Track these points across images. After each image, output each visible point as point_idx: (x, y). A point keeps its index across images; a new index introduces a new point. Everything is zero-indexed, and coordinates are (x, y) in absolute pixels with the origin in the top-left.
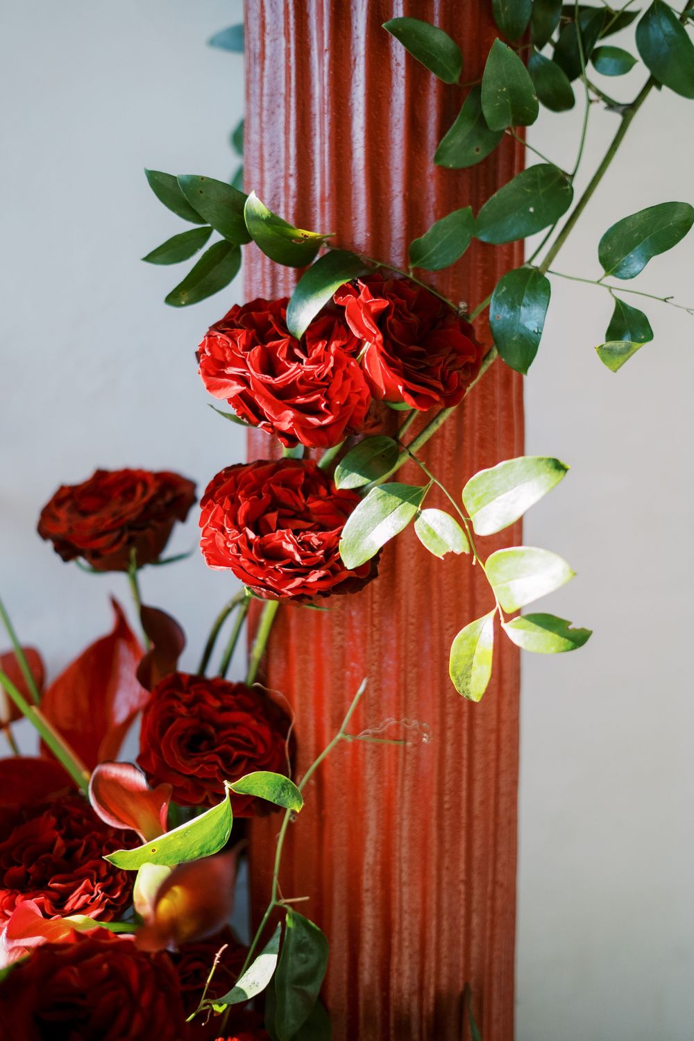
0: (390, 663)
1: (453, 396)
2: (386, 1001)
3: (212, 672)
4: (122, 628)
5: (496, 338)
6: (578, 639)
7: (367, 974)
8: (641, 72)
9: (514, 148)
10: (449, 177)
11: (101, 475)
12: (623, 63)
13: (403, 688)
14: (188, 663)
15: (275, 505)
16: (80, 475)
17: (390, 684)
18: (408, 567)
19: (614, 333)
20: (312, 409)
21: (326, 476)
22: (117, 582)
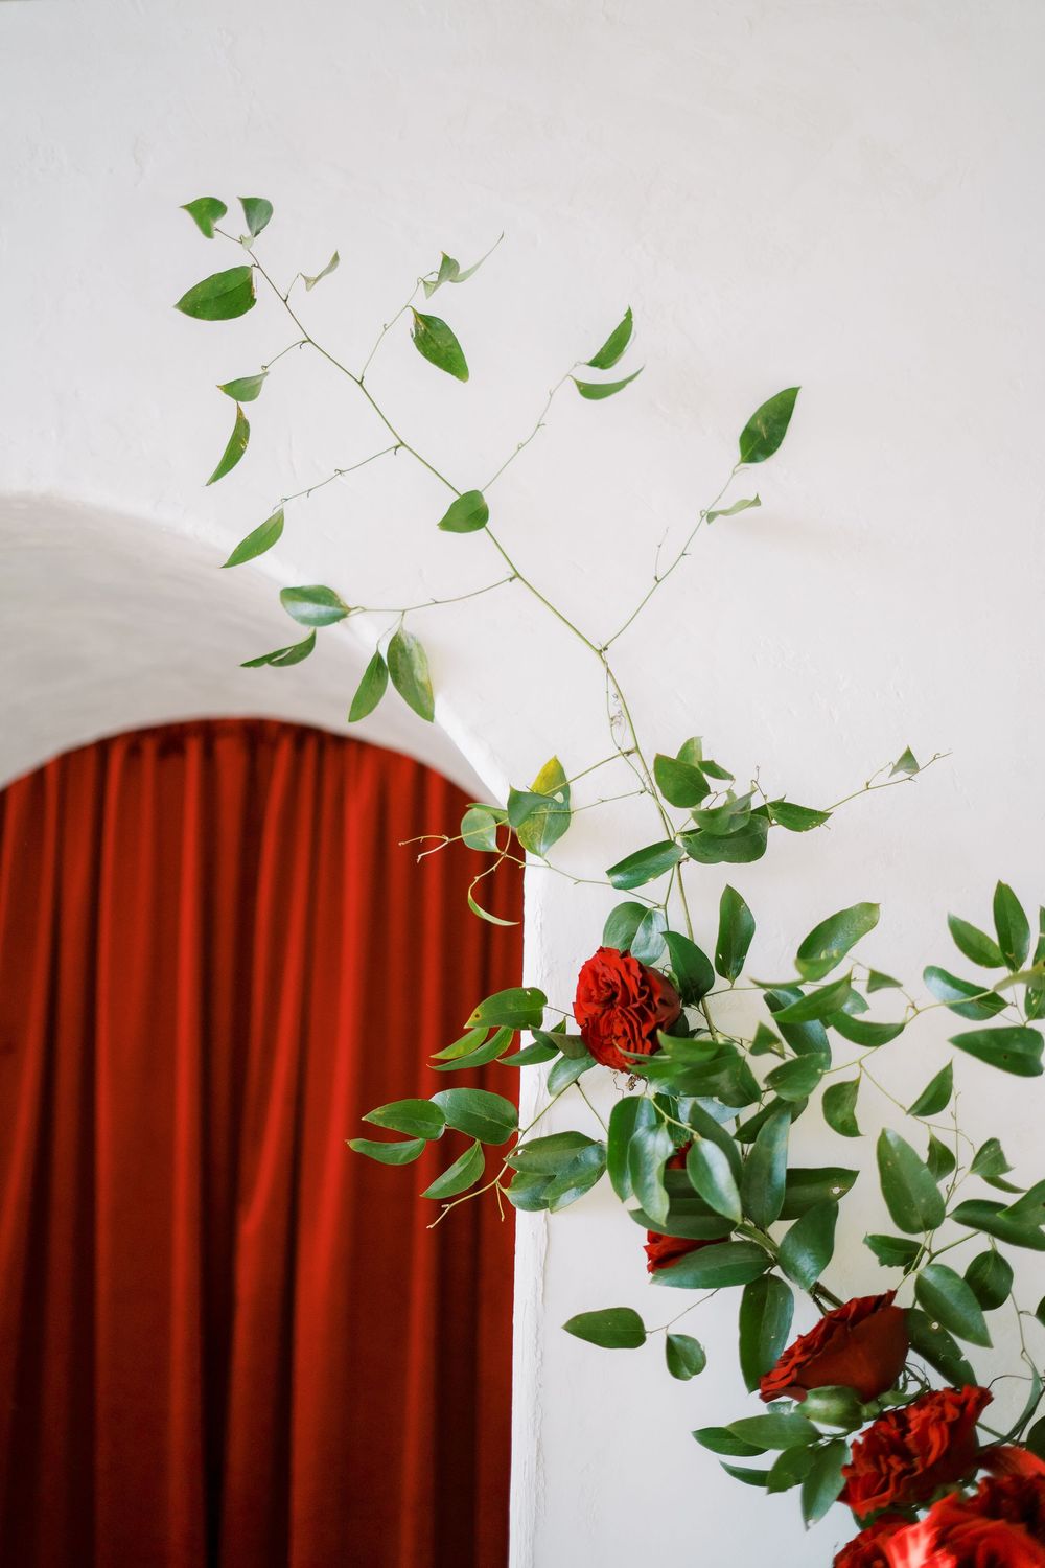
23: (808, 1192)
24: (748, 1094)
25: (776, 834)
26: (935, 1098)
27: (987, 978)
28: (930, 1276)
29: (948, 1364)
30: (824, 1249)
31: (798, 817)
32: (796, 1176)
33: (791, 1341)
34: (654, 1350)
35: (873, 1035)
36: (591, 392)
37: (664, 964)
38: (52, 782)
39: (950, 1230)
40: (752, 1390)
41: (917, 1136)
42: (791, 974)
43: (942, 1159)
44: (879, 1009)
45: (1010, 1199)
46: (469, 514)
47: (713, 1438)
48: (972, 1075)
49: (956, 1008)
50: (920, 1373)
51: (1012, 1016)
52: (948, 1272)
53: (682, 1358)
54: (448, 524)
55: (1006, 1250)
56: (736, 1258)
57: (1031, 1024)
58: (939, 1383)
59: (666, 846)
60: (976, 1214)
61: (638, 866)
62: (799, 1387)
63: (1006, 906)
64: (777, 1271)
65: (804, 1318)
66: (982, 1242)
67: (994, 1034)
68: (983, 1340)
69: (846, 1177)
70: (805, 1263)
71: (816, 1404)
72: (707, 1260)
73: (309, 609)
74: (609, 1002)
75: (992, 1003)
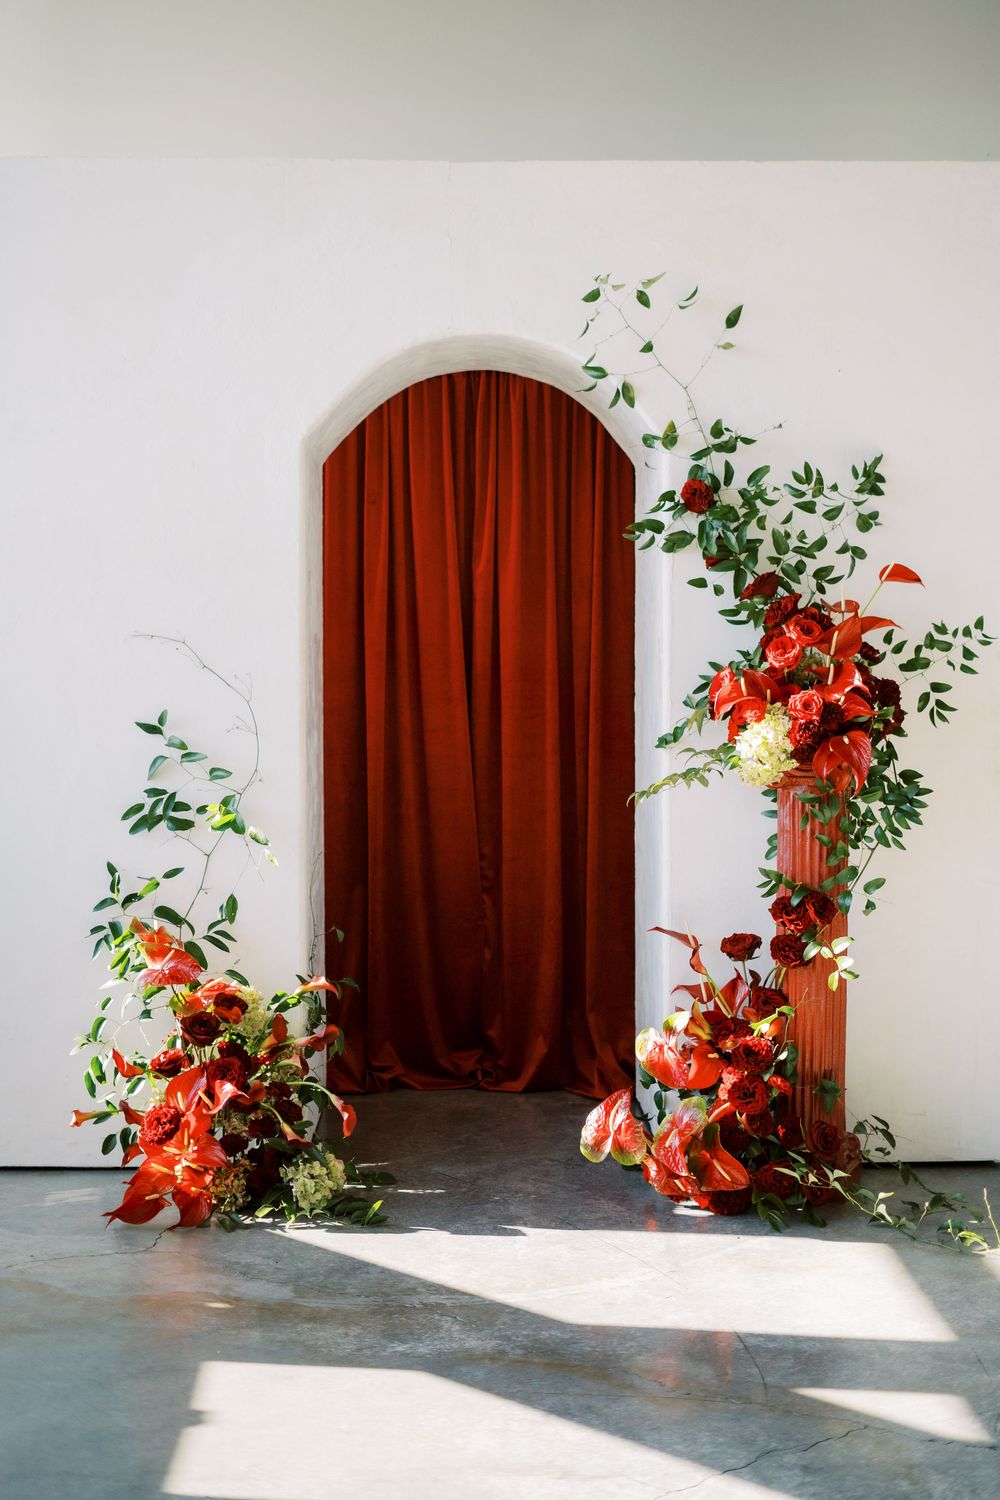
0: (814, 984)
1: (829, 922)
2: (812, 1070)
3: (767, 986)
4: (739, 976)
5: (840, 907)
6: (857, 976)
7: (807, 1064)
8: (876, 842)
9: (844, 861)
10: (829, 868)
11: (735, 935)
12: (871, 840)
13: (817, 990)
14: (761, 984)
15: (788, 945)
16: (729, 935)
17: (813, 989)
18: (818, 961)
19: (867, 907)
20: (798, 925)
21: (799, 939)
22: (739, 965)
23: (751, 545)
24: (737, 518)
25: (740, 444)
26: (788, 519)
27: (803, 488)
28: (785, 566)
29: (788, 588)
30: (755, 561)
31: (747, 441)
32: (749, 541)
33: (746, 585)
34: (710, 588)
35: (770, 503)
36: (681, 307)
37: (708, 481)
38: (385, 409)
39: (791, 554)
40: (736, 597)
41: (782, 529)
42: (745, 485)
43: (788, 535)
44: (770, 496)
45: (807, 546)
46: (648, 348)
47: (723, 612)
48: (799, 514)
49: (794, 496)
50: (781, 591)
51: (808, 498)
52: (790, 565)
53: (718, 590)
54: (642, 351)
55: (805, 559)
56: (733, 563)
57: (814, 500)
58: (787, 594)
59: (709, 448)
60: (797, 550)
61: (699, 455)
62: (750, 597)
63: (807, 467)
64: (742, 567)
65: (750, 580)
66: (798, 557)
67: (804, 503)
68: (799, 582)
69: (761, 541)
70: (751, 565)
71: (756, 600)
72: (724, 564)
73: (595, 373)
74: (694, 494)
75: (803, 494)
